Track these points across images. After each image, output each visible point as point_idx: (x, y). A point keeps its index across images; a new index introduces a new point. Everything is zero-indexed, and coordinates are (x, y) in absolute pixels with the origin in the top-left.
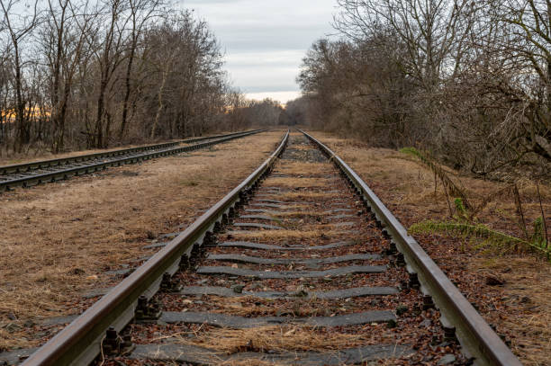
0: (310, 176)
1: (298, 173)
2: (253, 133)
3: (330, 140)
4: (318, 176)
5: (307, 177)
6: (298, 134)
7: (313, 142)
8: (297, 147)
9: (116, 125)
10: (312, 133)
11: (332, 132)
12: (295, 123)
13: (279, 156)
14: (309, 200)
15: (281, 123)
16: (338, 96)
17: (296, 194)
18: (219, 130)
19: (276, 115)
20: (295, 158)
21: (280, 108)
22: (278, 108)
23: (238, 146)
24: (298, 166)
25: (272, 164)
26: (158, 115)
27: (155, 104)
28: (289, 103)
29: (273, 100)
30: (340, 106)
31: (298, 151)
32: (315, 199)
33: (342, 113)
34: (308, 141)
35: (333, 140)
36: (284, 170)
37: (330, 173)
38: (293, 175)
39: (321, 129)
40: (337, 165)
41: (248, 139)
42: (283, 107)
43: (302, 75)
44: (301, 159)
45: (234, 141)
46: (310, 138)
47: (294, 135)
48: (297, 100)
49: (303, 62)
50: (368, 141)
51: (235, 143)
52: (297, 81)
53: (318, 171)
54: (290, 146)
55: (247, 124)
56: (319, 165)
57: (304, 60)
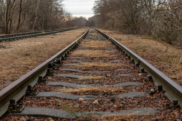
0: (99, 49)
1: (92, 47)
2: (75, 29)
3: (106, 31)
4: (104, 49)
5: (98, 50)
6: (93, 29)
7: (99, 32)
8: (92, 34)
9: (15, 24)
10: (98, 29)
11: (106, 28)
12: (92, 26)
13: (84, 38)
14: (101, 69)
15: (86, 26)
16: (109, 14)
17: (91, 64)
18: (62, 28)
19: (84, 23)
20: (91, 39)
21: (86, 20)
22: (85, 20)
23: (67, 34)
24: (93, 43)
25: (79, 42)
26: (35, 21)
27: (34, 16)
28: (89, 18)
29: (83, 17)
30: (109, 18)
31: (92, 36)
32: (105, 69)
33: (110, 21)
34: (97, 32)
35: (107, 31)
36: (85, 45)
37: (110, 47)
38: (90, 48)
39: (102, 28)
40: (113, 43)
41: (72, 31)
42: (87, 20)
43: (94, 7)
44: (94, 39)
45: (66, 32)
46: (98, 31)
47: (91, 30)
48: (92, 17)
49: (95, 3)
50: (122, 32)
51: (66, 33)
52: (93, 9)
53: (103, 46)
54: (89, 33)
55: (73, 26)
56: (104, 42)
57: (95, 1)
